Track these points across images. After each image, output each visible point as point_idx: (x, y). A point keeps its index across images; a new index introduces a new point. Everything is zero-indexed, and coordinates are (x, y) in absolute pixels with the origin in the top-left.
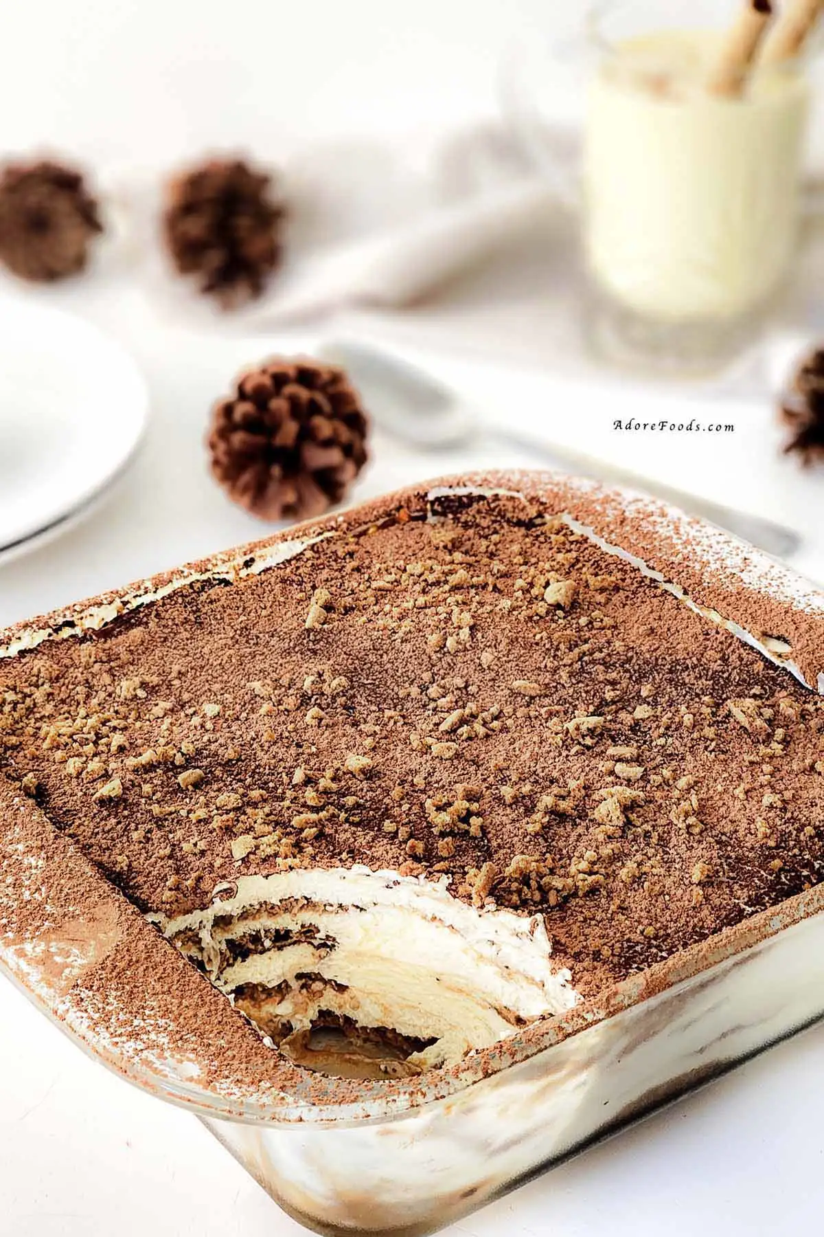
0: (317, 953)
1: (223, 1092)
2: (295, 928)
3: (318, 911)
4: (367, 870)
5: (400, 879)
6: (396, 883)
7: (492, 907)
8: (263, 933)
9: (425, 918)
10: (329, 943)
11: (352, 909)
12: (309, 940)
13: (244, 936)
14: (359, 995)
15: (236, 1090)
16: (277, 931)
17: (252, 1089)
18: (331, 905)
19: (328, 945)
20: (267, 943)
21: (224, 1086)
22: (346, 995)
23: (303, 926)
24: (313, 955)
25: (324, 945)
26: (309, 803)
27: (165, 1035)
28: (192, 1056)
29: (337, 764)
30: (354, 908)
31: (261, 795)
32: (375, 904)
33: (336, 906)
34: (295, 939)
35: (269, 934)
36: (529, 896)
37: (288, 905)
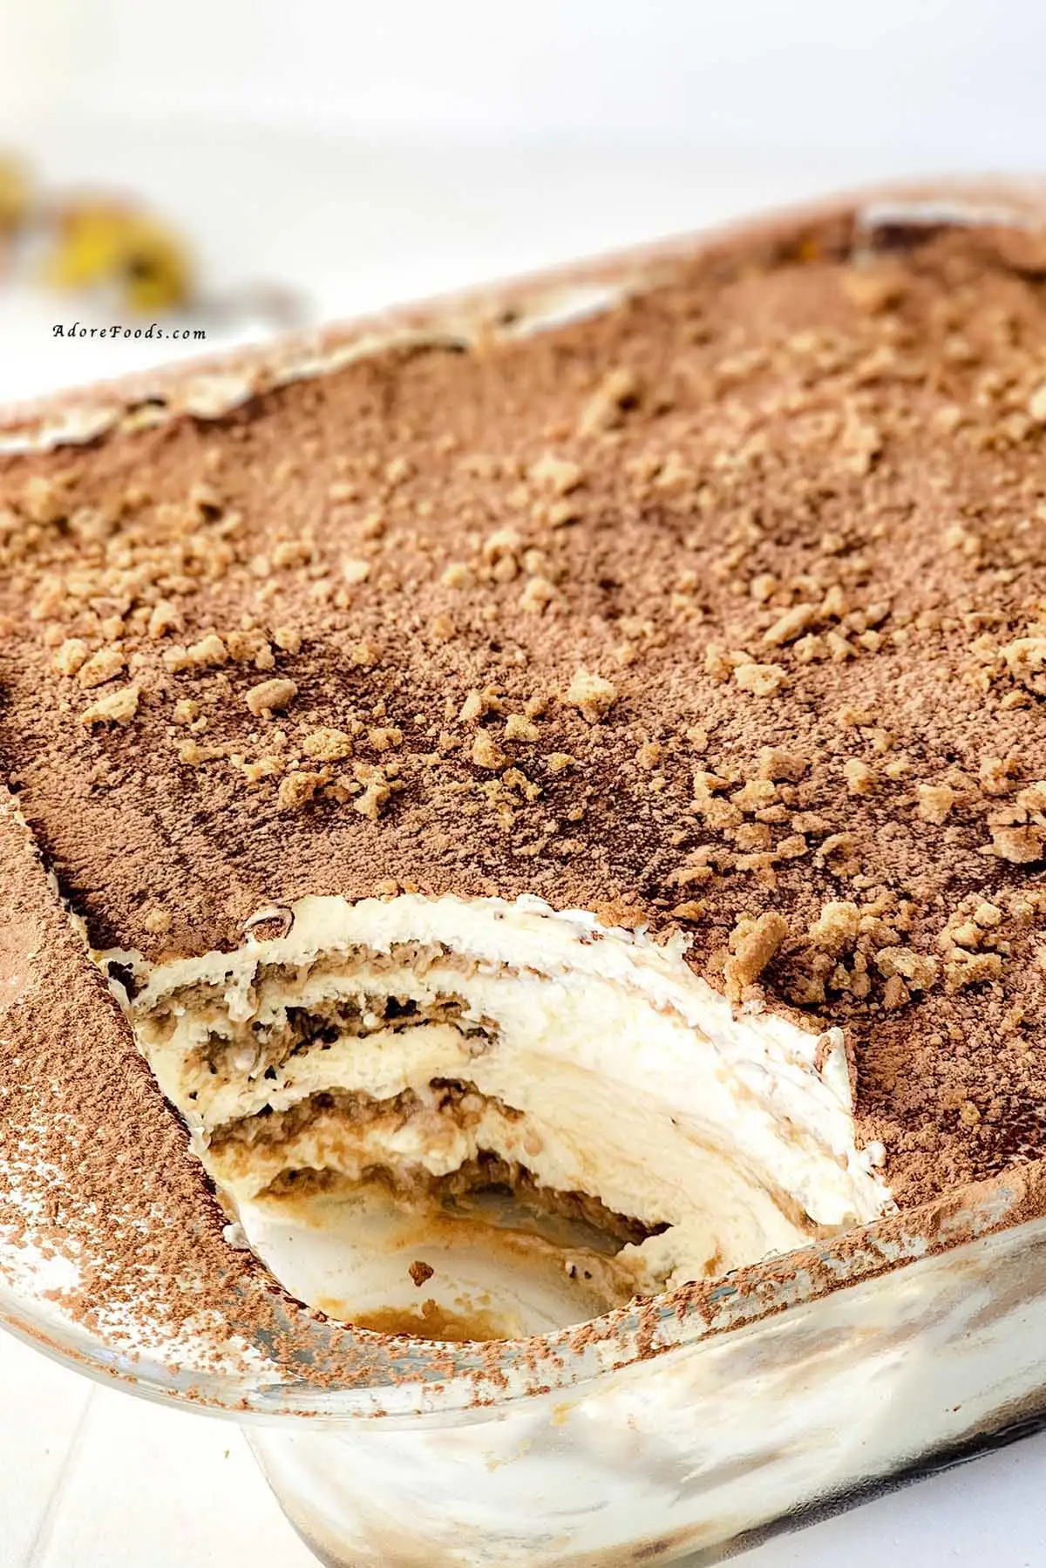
0: (467, 1044)
1: (108, 1330)
2: (425, 999)
3: (464, 972)
4: (541, 905)
5: (601, 930)
6: (596, 936)
7: (755, 1005)
8: (362, 1002)
9: (653, 1005)
10: (488, 1030)
11: (523, 973)
12: (451, 1019)
13: (325, 1004)
14: (540, 1127)
15: (134, 1330)
16: (392, 1001)
17: (168, 1328)
18: (488, 964)
19: (484, 1033)
20: (370, 1021)
21: (113, 1318)
22: (520, 1127)
23: (438, 996)
24: (460, 1047)
25: (479, 1032)
26: (477, 761)
27: (39, 1196)
28: (76, 1246)
29: (554, 689)
30: (528, 973)
31: (389, 739)
32: (567, 970)
33: (496, 967)
34: (425, 1016)
35: (374, 1004)
36: (845, 985)
37: (405, 955)
